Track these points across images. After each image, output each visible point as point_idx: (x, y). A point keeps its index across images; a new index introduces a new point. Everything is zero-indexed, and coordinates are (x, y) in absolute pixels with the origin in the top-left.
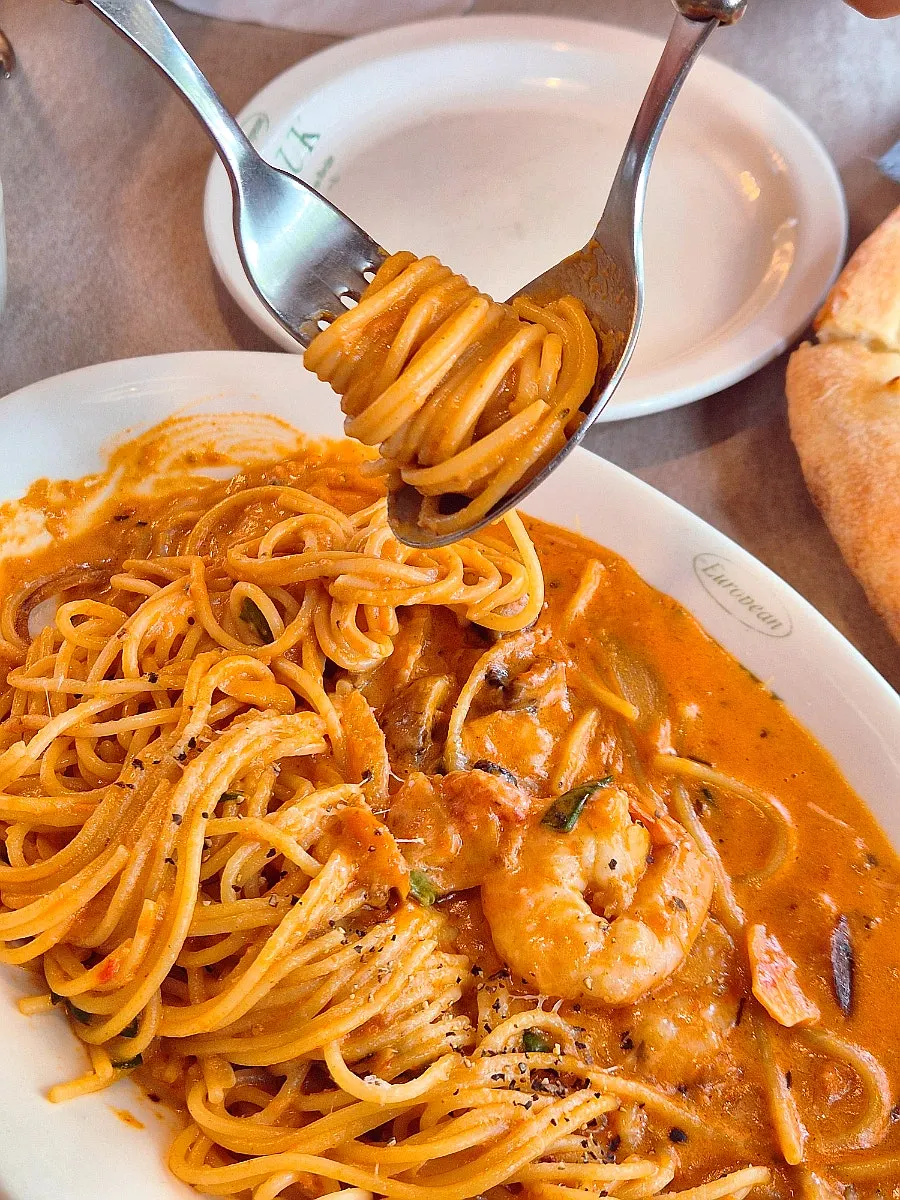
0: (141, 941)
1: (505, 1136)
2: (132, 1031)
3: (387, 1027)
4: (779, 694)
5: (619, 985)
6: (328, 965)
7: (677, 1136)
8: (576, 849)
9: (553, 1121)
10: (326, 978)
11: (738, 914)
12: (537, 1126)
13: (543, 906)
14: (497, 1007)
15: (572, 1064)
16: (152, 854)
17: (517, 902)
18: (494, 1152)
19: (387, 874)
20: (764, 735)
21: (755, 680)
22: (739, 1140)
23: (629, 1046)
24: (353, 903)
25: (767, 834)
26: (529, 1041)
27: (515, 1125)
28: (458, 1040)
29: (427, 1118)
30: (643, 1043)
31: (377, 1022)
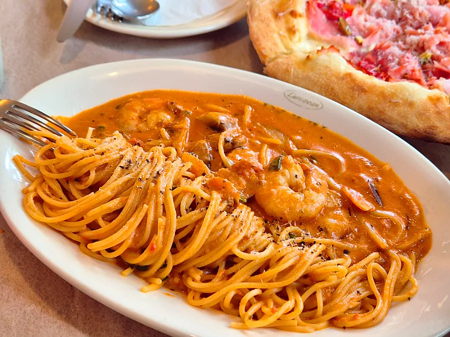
0: (160, 233)
1: (299, 260)
2: (165, 266)
3: (249, 238)
4: (325, 126)
5: (312, 209)
6: (225, 223)
7: (346, 252)
8: (283, 174)
9: (312, 252)
10: (225, 228)
11: (338, 186)
12: (308, 254)
13: (280, 193)
14: (278, 229)
15: (309, 238)
16: (156, 204)
17: (271, 194)
18: (297, 266)
19: (232, 194)
20: (321, 138)
21: (315, 124)
22: (365, 247)
23: (322, 230)
24: (225, 204)
25: (335, 163)
26: (291, 235)
27: (301, 256)
28: (272, 239)
29: (272, 262)
30: (326, 228)
31: (246, 238)
